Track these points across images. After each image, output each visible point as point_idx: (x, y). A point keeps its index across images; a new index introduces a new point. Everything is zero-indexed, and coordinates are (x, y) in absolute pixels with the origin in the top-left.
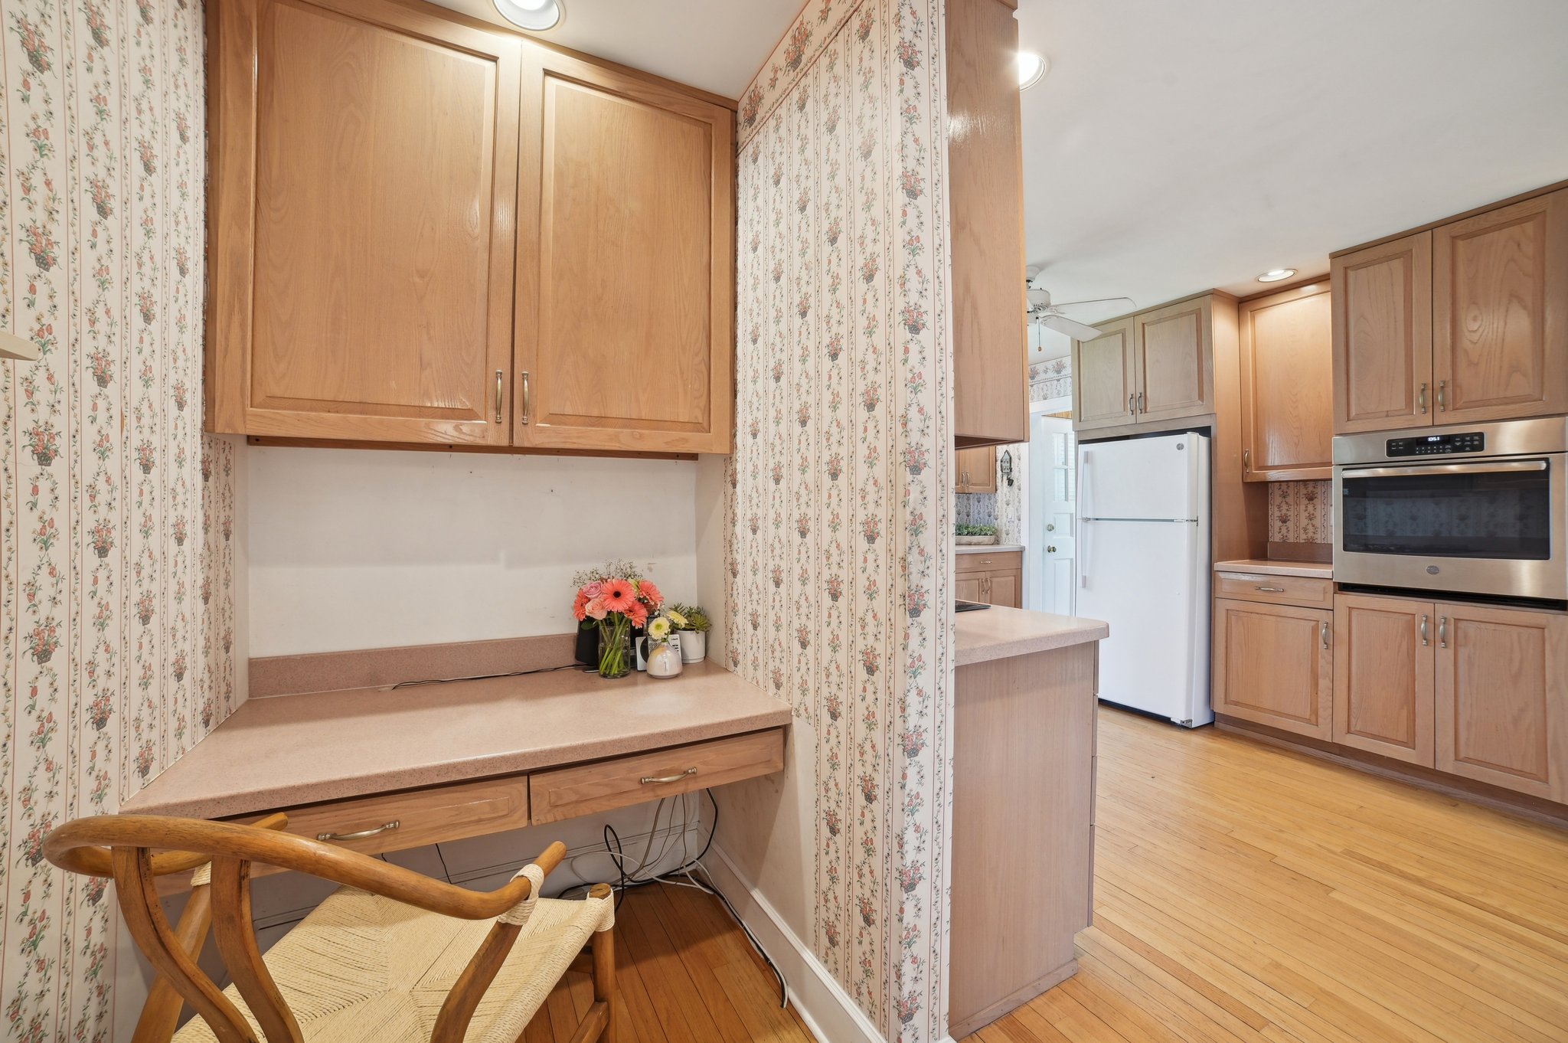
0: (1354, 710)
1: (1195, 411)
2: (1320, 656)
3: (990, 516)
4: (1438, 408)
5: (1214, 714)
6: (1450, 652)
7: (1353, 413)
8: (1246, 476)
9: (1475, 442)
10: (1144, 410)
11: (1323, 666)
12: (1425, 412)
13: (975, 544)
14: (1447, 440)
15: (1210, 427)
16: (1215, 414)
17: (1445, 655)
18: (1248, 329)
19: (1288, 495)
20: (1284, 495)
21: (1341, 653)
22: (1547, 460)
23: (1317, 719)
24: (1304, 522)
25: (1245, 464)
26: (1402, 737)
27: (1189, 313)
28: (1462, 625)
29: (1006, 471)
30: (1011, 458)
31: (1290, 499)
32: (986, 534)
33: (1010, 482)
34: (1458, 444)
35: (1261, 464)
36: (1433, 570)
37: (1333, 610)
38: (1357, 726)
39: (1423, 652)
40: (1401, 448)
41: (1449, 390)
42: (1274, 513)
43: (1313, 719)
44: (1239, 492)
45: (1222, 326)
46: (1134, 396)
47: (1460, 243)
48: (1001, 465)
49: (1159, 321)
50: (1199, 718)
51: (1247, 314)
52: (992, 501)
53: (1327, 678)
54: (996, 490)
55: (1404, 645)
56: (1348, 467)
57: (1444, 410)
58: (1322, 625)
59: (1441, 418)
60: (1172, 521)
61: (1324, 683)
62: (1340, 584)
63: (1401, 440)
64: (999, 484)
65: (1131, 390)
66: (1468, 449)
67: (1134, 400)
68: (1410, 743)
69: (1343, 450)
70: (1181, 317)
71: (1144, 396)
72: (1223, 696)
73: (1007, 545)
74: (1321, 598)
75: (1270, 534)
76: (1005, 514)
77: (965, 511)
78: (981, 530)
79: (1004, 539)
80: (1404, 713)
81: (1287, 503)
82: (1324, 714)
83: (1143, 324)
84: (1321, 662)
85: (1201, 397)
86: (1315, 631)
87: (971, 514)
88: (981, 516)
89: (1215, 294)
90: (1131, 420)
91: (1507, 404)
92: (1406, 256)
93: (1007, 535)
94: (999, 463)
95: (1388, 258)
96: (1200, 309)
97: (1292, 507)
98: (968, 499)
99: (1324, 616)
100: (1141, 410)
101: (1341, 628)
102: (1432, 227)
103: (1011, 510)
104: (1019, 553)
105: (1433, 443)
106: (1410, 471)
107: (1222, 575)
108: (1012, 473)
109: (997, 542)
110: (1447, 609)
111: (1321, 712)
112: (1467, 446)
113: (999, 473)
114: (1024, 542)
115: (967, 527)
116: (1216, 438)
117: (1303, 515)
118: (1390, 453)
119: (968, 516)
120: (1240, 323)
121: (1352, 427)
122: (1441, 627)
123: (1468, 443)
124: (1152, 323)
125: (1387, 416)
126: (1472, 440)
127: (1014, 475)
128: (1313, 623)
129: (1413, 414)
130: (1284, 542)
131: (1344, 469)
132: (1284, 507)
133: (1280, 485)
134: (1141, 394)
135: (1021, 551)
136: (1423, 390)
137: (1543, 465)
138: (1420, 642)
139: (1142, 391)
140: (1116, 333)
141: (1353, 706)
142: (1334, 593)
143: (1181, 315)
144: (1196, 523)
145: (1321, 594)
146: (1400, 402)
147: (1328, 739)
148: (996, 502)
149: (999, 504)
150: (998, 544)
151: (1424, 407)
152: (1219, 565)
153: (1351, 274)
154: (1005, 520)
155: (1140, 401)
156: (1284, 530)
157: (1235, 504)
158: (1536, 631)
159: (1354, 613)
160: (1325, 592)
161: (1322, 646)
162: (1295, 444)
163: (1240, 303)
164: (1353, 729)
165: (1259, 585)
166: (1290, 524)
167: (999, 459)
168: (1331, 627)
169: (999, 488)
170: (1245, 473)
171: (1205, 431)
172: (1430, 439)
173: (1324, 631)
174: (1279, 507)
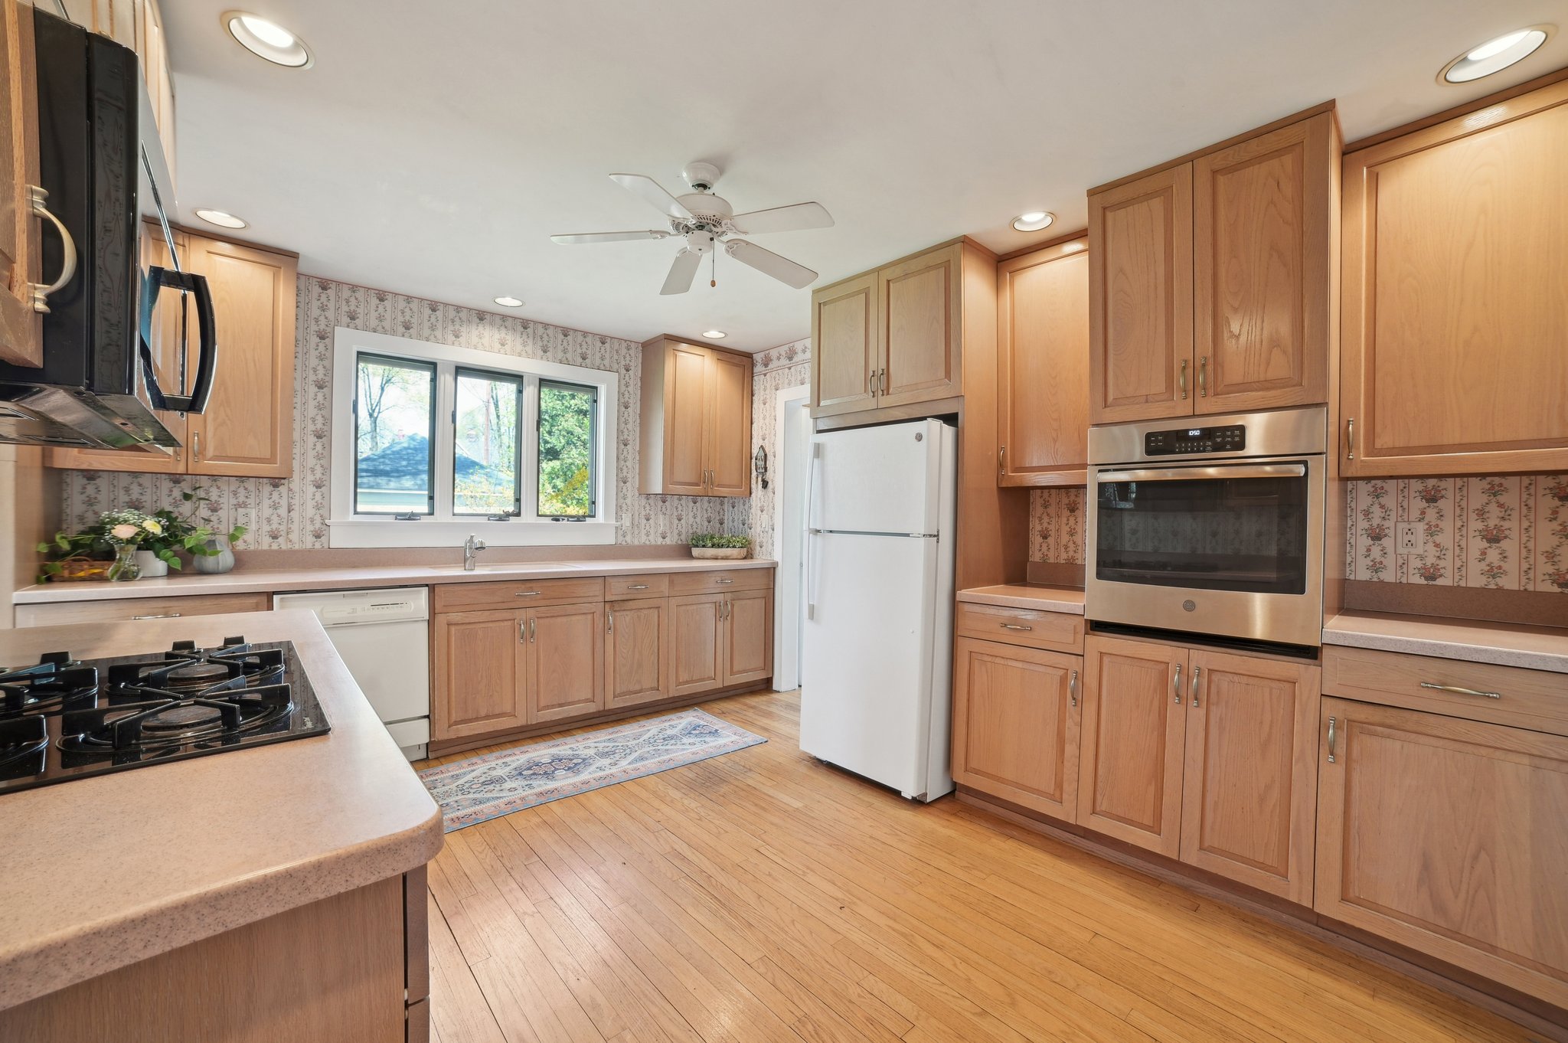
0: (1100, 784)
1: (941, 392)
2: (1067, 714)
3: (744, 525)
4: (1199, 392)
5: (954, 785)
6: (1202, 712)
7: (1110, 398)
8: (1002, 481)
9: (1236, 438)
10: (886, 391)
11: (1071, 729)
12: (1185, 399)
13: (722, 559)
14: (1208, 433)
15: (957, 413)
16: (963, 396)
17: (1197, 714)
18: (1007, 294)
19: (1050, 505)
20: (1046, 506)
21: (1090, 709)
22: (1305, 463)
23: (1062, 794)
24: (1065, 538)
25: (1001, 465)
26: (1148, 820)
27: (936, 267)
28: (1215, 677)
29: (761, 470)
30: (766, 455)
31: (1052, 510)
32: (734, 547)
33: (765, 484)
34: (1219, 440)
35: (1017, 465)
36: (1189, 606)
37: (1083, 656)
38: (1103, 805)
39: (1174, 709)
40: (1160, 444)
41: (1210, 368)
42: (1035, 526)
43: (1057, 794)
44: (993, 500)
45: (975, 284)
46: (876, 373)
47: (1221, 180)
48: (756, 464)
49: (906, 276)
50: (936, 788)
51: (1006, 275)
52: (746, 507)
53: (1074, 744)
54: (751, 494)
55: (1156, 703)
56: (1104, 468)
57: (1205, 396)
58: (1071, 675)
59: (1203, 406)
60: (907, 535)
61: (1070, 749)
62: (1092, 622)
63: (1161, 433)
64: (754, 486)
65: (872, 366)
66: (1228, 447)
67: (876, 377)
68: (1155, 829)
69: (1098, 446)
70: (928, 271)
71: (887, 372)
72: (963, 762)
73: (760, 561)
74: (1071, 639)
75: (1030, 553)
76: (759, 523)
77: (718, 518)
78: (730, 542)
79: (758, 552)
80: (1152, 789)
81: (1048, 515)
82: (1069, 788)
83: (888, 281)
84: (1069, 723)
85: (948, 375)
86: (1063, 681)
87: (726, 521)
88: (736, 523)
89: (966, 243)
90: (871, 404)
91: (1268, 389)
92: (1166, 192)
93: (761, 547)
94: (754, 460)
95: (1148, 196)
96: (949, 260)
97: (1053, 520)
98: (722, 504)
99: (1073, 663)
100: (882, 391)
101: (1091, 680)
102: (1191, 158)
103: (765, 516)
104: (771, 571)
105: (1194, 438)
106: (1169, 475)
107: (967, 607)
108: (768, 473)
109: (749, 556)
110: (1203, 657)
111: (1065, 786)
112: (1228, 443)
113: (754, 474)
114: (777, 557)
115: (712, 537)
116: (963, 429)
117: (1065, 529)
118: (1149, 452)
119: (721, 524)
120: (998, 287)
121: (1109, 415)
122: (1195, 680)
123: (1229, 439)
124: (898, 279)
125: (1147, 402)
126: (1233, 436)
127: (769, 476)
128: (1062, 672)
129: (1173, 399)
130: (1044, 563)
131: (1100, 471)
132: (1046, 520)
133: (1042, 492)
134: (883, 370)
135: (774, 568)
136: (1184, 368)
137: (1300, 470)
138: (1172, 700)
139: (885, 367)
140: (858, 293)
141: (1100, 779)
142: (1086, 634)
143: (929, 268)
144: (936, 538)
145: (1069, 635)
146: (1159, 386)
147: (1072, 821)
148: (750, 508)
149: (753, 511)
150: (752, 558)
151: (1185, 391)
152: (964, 594)
153: (1110, 215)
154: (759, 529)
155: (881, 380)
156: (1044, 548)
157: (987, 515)
158: (1287, 685)
159: (1106, 659)
160: (1075, 633)
161: (1070, 702)
162: (1054, 439)
163: (999, 262)
164: (1098, 809)
165: (1006, 622)
166: (1051, 540)
167: (754, 455)
168: (1079, 676)
169: (754, 490)
170: (1000, 476)
171: (951, 419)
172: (1191, 433)
173: (1073, 682)
174: (1040, 519)
